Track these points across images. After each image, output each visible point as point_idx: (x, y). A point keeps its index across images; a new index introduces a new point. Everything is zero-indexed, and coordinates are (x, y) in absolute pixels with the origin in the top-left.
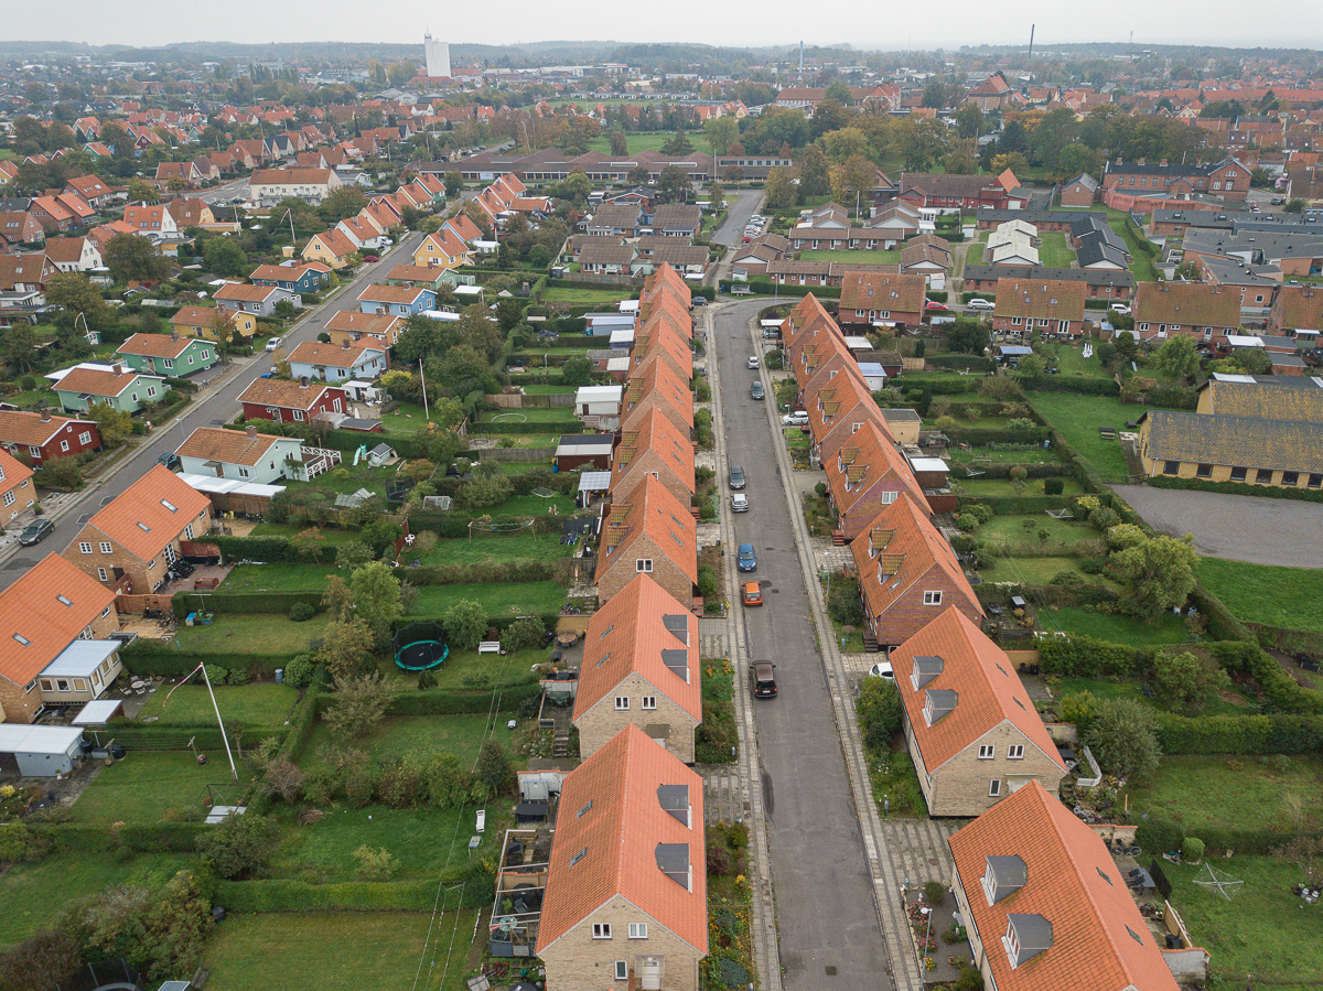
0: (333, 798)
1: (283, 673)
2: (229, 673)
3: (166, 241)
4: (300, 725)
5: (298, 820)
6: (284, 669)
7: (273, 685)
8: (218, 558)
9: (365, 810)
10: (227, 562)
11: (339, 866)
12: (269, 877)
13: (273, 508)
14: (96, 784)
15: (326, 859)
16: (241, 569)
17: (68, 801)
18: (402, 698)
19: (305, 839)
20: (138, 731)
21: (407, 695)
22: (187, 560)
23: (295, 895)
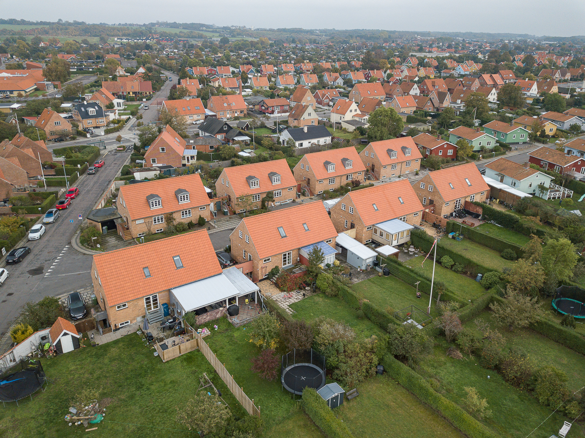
0: (473, 352)
1: (482, 277)
2: (455, 264)
3: (530, 97)
4: (476, 304)
5: (447, 351)
6: (483, 275)
7: (474, 281)
8: (480, 215)
9: (488, 371)
10: (484, 219)
11: (455, 391)
12: (413, 369)
13: (520, 203)
14: (370, 280)
15: (450, 382)
16: (488, 225)
17: (355, 280)
18: (546, 323)
19: (445, 364)
20: (398, 267)
21: (550, 323)
22: (465, 210)
23: (421, 388)
